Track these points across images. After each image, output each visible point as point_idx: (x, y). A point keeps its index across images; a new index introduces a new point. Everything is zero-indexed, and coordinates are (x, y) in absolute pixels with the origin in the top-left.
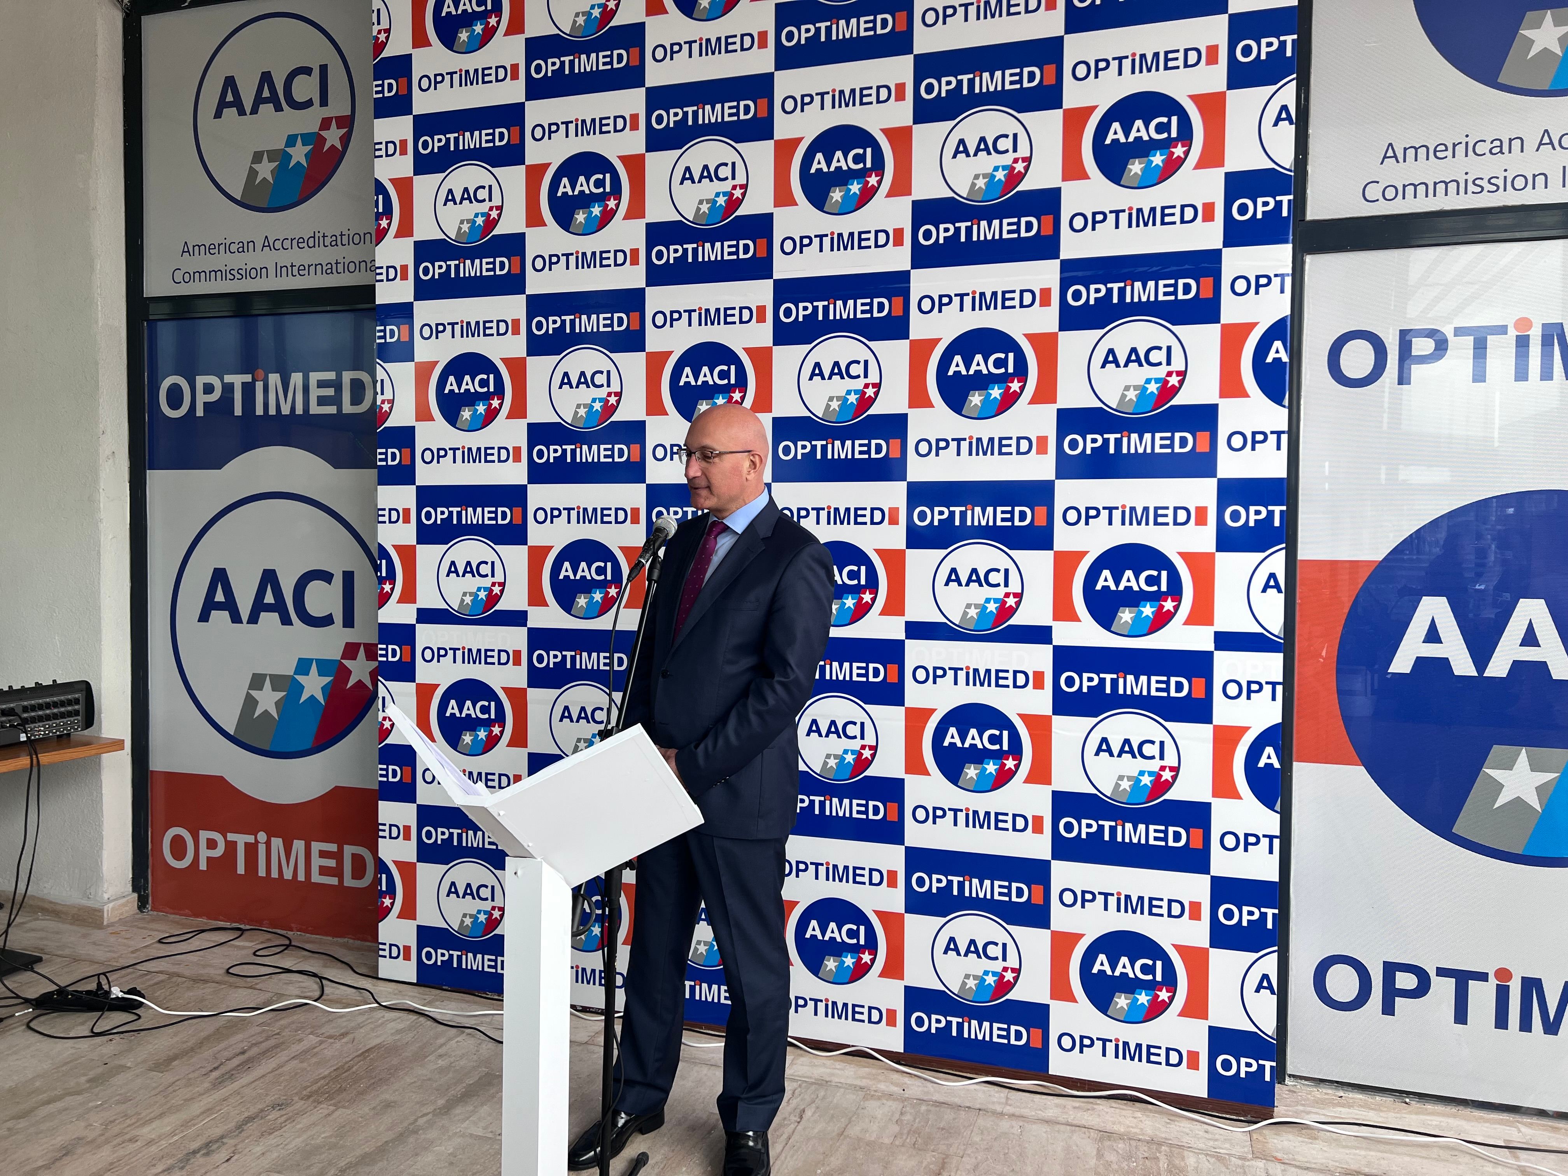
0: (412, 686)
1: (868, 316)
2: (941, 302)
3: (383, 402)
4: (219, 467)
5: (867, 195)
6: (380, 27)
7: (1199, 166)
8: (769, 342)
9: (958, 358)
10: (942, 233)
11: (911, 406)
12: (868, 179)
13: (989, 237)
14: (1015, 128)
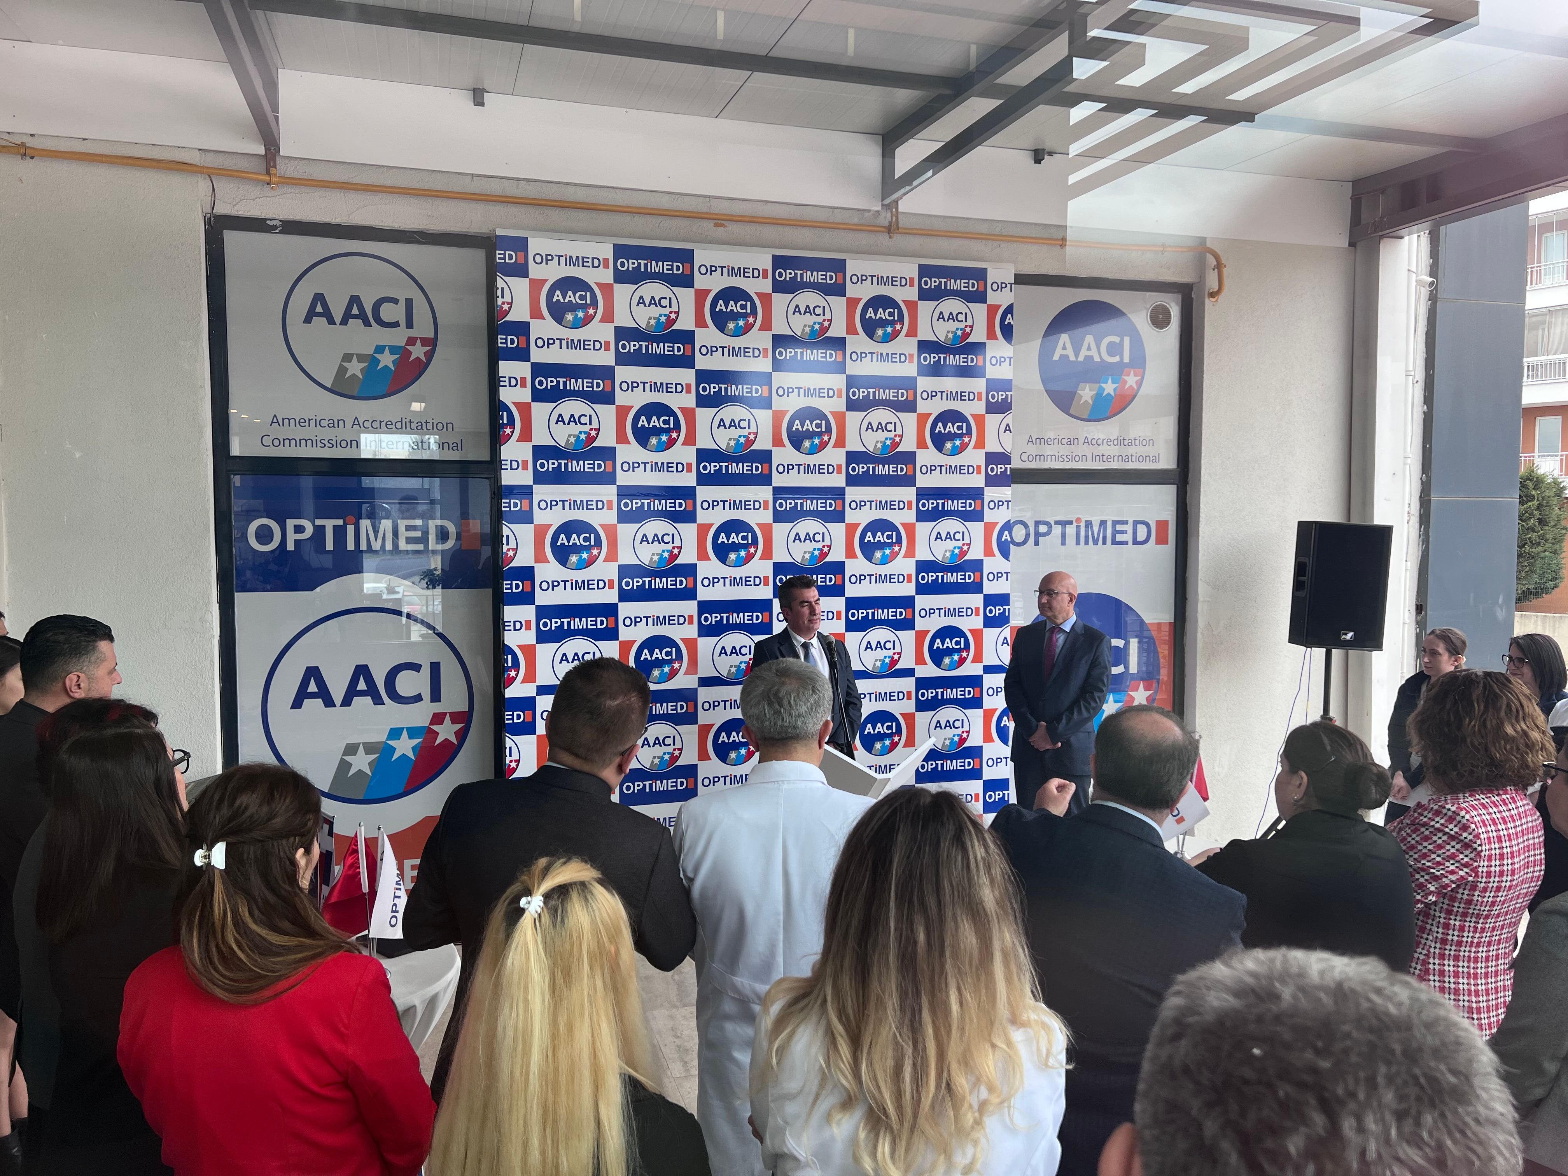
0: (534, 737)
1: (824, 509)
3: (508, 550)
4: (312, 588)
5: (823, 446)
6: (504, 300)
8: (771, 521)
9: (869, 533)
11: (847, 558)
12: (824, 437)
13: (884, 473)
14: (895, 419)
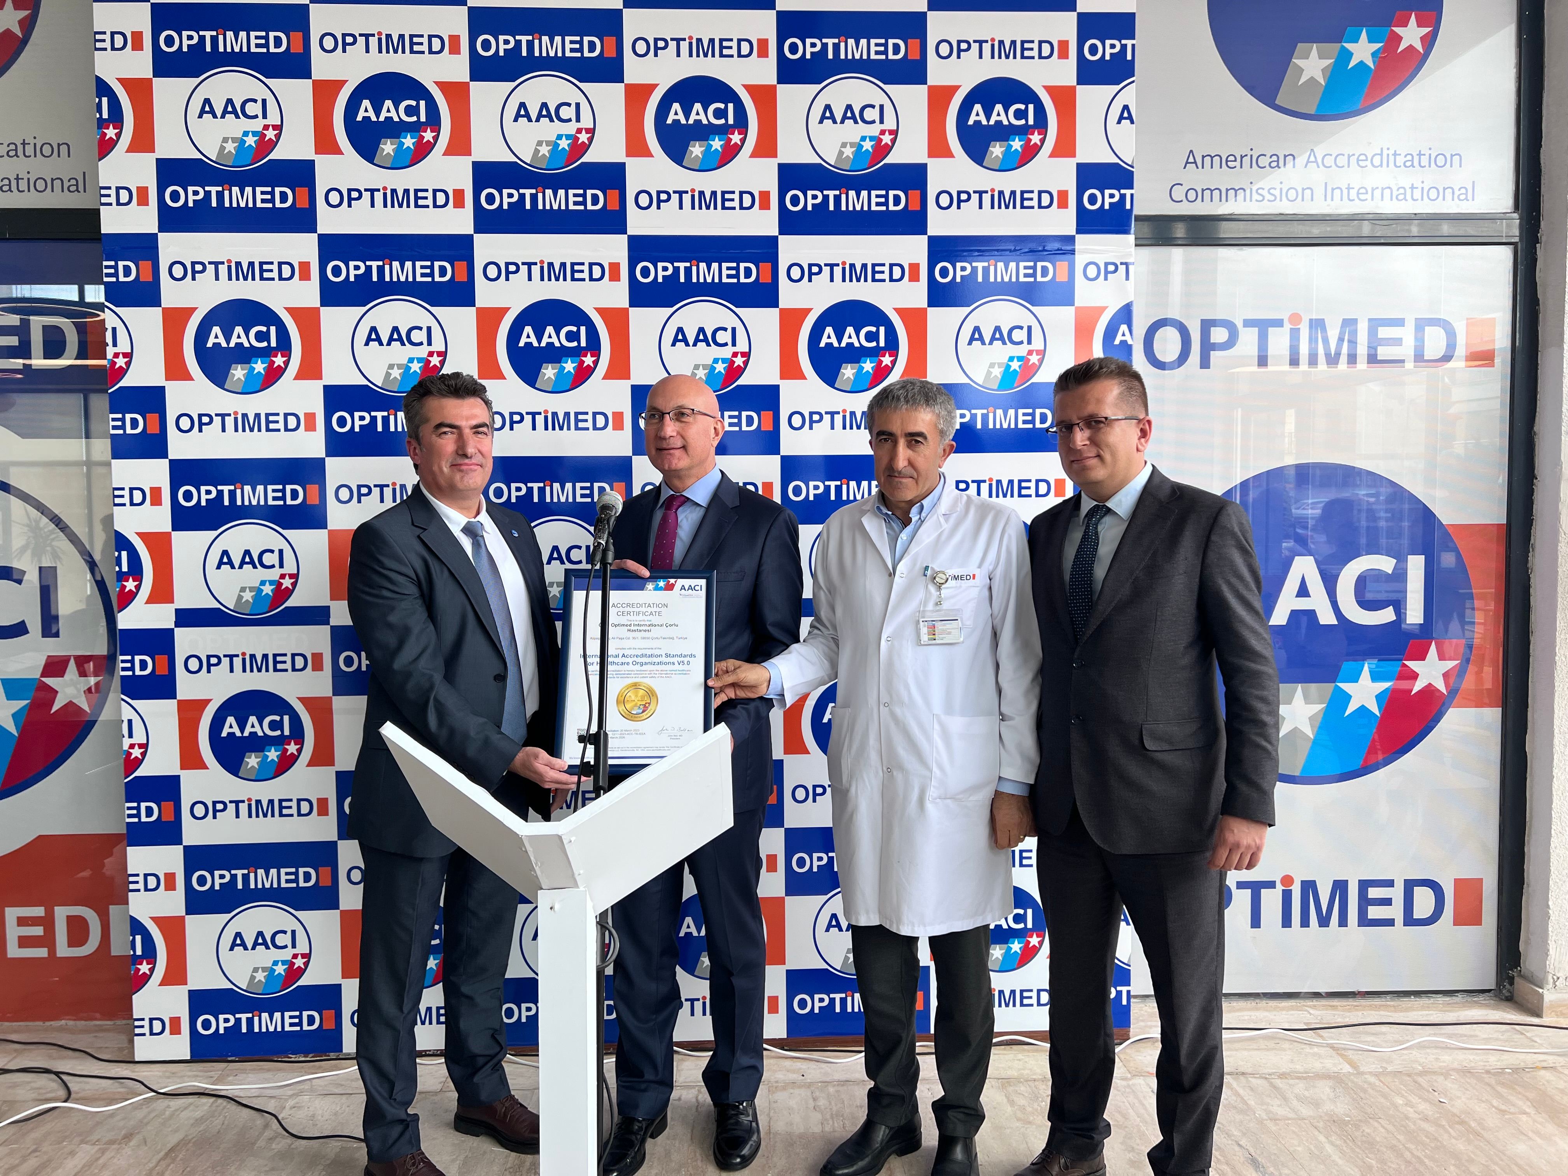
0: (174, 702)
1: (735, 280)
2: (811, 272)
3: (116, 355)
5: (730, 153)
7: (1053, 155)
8: (625, 303)
9: (829, 330)
10: (810, 199)
11: (782, 377)
12: (731, 136)
13: (858, 208)
14: (881, 99)
